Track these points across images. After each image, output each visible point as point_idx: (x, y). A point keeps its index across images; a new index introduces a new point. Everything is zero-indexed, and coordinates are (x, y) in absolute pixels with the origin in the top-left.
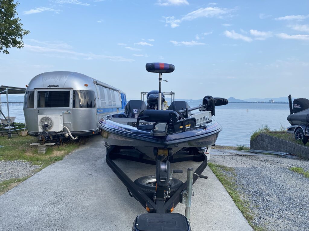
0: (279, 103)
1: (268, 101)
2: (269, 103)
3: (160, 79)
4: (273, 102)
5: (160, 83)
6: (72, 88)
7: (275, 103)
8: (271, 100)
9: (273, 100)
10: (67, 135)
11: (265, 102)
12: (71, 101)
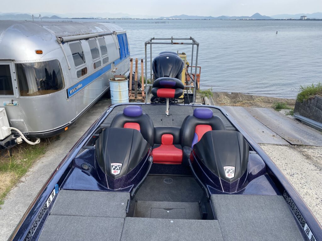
1: (299, 18)
2: (300, 20)
4: (305, 19)
6: (13, 60)
7: (308, 20)
8: (303, 17)
9: (305, 17)
10: (19, 140)
11: (295, 19)
12: (15, 84)
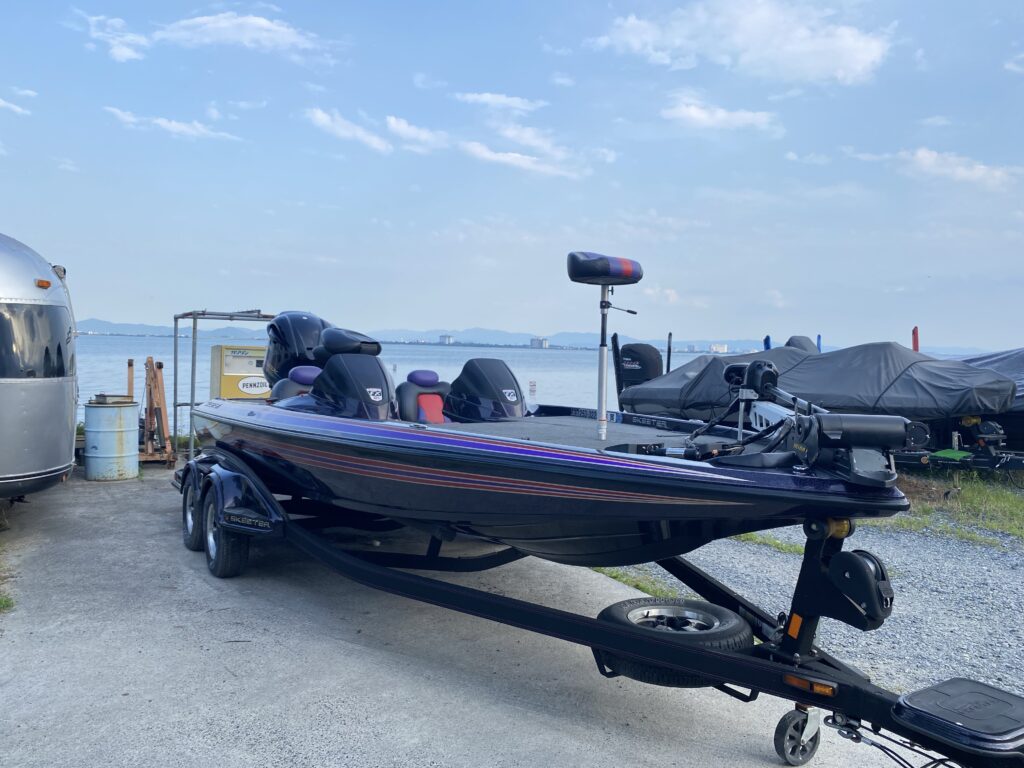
0: (465, 345)
3: (605, 305)
5: (604, 317)
11: (427, 341)
